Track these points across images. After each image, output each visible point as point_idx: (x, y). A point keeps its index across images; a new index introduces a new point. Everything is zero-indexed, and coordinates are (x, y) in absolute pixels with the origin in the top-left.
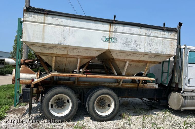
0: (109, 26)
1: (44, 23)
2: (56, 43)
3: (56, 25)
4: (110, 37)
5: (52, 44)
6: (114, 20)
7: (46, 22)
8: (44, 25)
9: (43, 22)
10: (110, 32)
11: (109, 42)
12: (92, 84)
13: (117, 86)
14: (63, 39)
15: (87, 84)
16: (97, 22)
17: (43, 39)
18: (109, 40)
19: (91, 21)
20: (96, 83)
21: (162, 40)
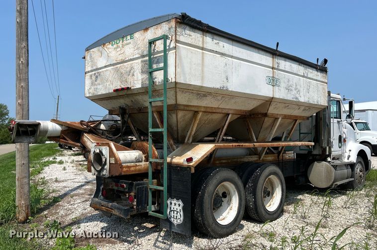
0: (272, 59)
1: (203, 49)
2: (218, 86)
3: (216, 52)
4: (273, 77)
5: (214, 88)
6: (277, 50)
7: (205, 47)
8: (203, 53)
9: (201, 46)
10: (273, 68)
11: (273, 86)
12: (229, 161)
13: (257, 160)
14: (225, 80)
15: (224, 161)
16: (260, 52)
17: (203, 78)
18: (273, 82)
19: (254, 50)
20: (234, 159)
21: (317, 83)
